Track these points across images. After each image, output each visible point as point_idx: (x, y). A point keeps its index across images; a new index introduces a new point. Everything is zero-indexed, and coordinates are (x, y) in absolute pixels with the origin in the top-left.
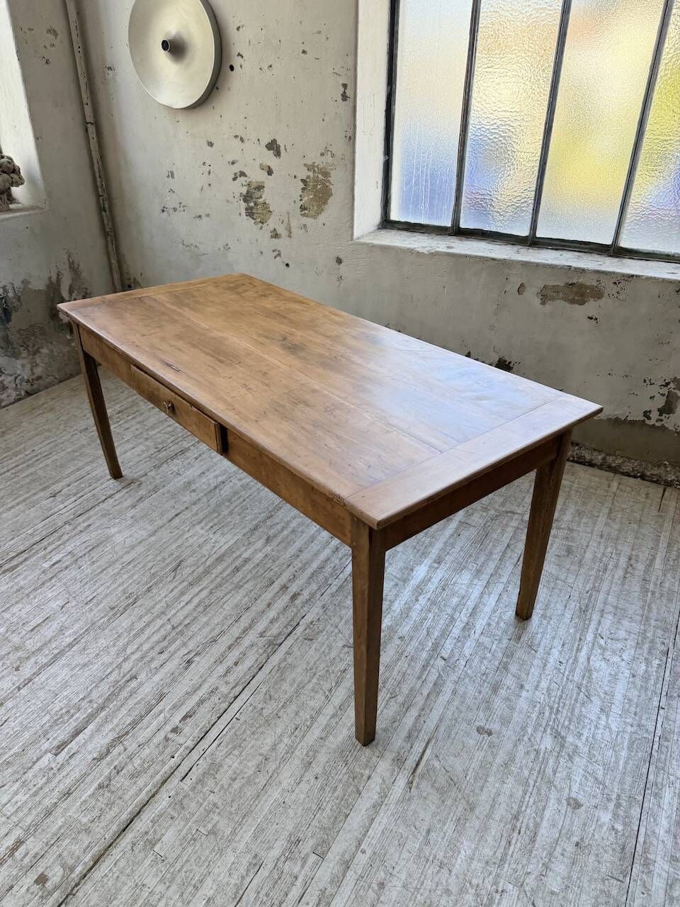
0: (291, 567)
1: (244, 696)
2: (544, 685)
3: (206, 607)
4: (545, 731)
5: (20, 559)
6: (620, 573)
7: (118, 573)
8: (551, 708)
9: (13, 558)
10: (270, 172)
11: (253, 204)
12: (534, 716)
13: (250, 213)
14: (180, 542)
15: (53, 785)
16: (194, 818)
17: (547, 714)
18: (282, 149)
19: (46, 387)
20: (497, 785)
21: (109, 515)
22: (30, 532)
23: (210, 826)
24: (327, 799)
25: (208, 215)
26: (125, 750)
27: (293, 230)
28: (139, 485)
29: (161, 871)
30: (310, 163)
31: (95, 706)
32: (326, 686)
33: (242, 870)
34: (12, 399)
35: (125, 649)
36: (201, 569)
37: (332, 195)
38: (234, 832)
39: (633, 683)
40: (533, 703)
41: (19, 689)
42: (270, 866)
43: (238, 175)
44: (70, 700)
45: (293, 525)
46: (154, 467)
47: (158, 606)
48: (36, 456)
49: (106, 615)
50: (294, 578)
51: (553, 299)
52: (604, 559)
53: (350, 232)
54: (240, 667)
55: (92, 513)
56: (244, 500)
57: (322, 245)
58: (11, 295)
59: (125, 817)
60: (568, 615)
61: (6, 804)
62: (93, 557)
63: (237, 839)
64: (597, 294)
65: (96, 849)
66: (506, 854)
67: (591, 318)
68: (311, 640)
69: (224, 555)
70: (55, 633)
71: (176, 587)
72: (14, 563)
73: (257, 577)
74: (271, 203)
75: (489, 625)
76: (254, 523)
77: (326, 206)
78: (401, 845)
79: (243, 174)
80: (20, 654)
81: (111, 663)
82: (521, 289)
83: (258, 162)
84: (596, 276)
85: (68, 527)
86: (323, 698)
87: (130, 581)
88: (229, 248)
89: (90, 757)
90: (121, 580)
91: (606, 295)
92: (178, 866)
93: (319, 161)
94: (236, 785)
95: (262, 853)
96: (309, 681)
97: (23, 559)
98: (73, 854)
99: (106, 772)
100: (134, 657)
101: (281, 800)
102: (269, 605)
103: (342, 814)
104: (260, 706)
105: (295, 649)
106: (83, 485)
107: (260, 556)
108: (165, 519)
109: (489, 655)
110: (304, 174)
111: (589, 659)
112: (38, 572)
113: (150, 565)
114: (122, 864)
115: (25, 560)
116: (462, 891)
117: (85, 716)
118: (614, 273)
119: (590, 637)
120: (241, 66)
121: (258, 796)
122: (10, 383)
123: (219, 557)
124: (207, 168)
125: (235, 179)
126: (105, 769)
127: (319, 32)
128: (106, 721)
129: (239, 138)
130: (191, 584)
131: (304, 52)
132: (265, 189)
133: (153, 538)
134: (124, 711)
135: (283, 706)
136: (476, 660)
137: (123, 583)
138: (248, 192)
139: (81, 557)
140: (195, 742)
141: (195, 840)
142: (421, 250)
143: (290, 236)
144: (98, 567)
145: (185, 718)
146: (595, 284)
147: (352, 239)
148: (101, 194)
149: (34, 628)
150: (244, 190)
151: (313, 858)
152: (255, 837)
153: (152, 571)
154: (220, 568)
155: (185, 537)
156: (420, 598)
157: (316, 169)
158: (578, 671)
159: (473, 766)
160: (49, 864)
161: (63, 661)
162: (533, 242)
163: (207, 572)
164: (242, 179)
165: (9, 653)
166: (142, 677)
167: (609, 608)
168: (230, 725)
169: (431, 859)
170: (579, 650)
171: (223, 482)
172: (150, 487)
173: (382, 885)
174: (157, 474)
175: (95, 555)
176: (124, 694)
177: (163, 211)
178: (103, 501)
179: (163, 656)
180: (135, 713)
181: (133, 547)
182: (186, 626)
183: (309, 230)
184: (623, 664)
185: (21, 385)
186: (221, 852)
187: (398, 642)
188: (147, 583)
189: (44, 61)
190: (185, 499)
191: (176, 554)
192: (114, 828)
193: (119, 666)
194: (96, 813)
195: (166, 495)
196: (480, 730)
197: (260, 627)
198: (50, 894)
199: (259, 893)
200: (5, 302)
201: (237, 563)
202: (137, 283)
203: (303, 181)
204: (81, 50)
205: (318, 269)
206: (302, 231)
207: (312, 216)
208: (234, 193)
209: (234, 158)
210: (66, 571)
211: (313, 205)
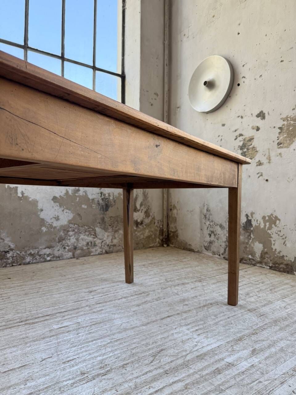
0: (285, 385)
5: (42, 319)
7: (104, 346)
9: (39, 317)
10: (258, 129)
11: (246, 149)
14: (165, 335)
18: (266, 115)
19: (117, 252)
21: (119, 307)
22: (62, 306)
27: (272, 158)
28: (147, 295)
30: (284, 116)
34: (97, 253)
36: (180, 361)
43: (238, 137)
46: (161, 288)
47: (126, 385)
49: (73, 378)
55: (108, 303)
56: (229, 318)
57: (292, 163)
58: (111, 198)
62: (92, 329)
69: (205, 354)
70: (20, 381)
71: (150, 371)
72: (37, 320)
73: (244, 386)
74: (257, 146)
76: (239, 335)
79: (241, 135)
83: (251, 126)
85: (87, 308)
87: (111, 354)
90: (103, 351)
93: (292, 114)
97: (45, 319)
106: (111, 290)
107: (245, 365)
108: (158, 317)
110: (280, 124)
112: (47, 329)
113: (134, 346)
115: (45, 320)
120: (244, 82)
122: (99, 243)
123: (201, 355)
124: (220, 138)
125: (235, 139)
127: (292, 48)
129: (240, 117)
130: (166, 373)
131: (282, 61)
132: (254, 140)
133: (144, 327)
137: (104, 354)
138: (243, 144)
139: (83, 327)
143: (269, 162)
144: (92, 337)
150: (241, 144)
153: (134, 351)
154: (200, 365)
155: (172, 332)
157: (289, 119)
163: (186, 365)
164: (241, 137)
171: (211, 304)
172: (155, 297)
174: (161, 292)
175: (94, 328)
178: (119, 299)
181: (125, 330)
183: (283, 155)
185: (104, 246)
188: (124, 359)
189: (150, 104)
190: (178, 308)
191: (159, 343)
195: (164, 304)
200: (108, 201)
201: (218, 365)
202: (175, 207)
203: (280, 128)
204: (167, 102)
205: (289, 178)
206: (278, 157)
207: (285, 147)
208: (234, 147)
209: (236, 128)
210: (67, 334)
211: (286, 140)
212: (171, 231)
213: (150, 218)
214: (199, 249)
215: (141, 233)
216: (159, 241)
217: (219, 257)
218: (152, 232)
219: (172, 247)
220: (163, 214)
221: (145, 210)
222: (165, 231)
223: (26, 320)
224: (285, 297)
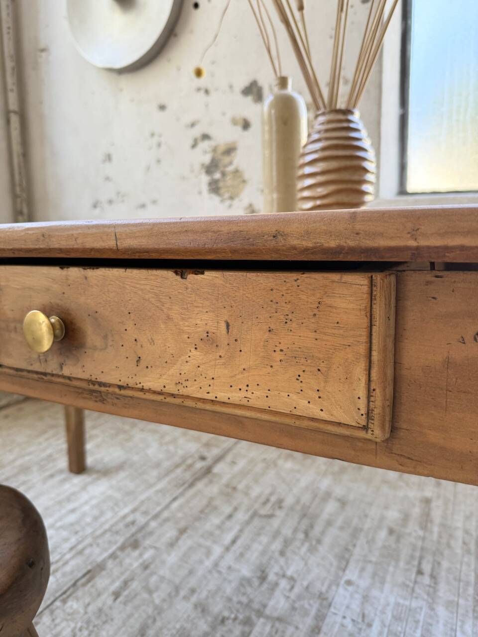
10: (246, 125)
11: (220, 173)
13: (215, 188)
18: (266, 91)
43: (199, 140)
74: (245, 169)
79: (206, 137)
83: (229, 116)
120: (209, 0)
124: (155, 140)
125: (194, 146)
129: (203, 90)
132: (238, 152)
138: (212, 159)
150: (207, 159)
164: (205, 145)
204: (11, 31)
208: (191, 166)
209: (194, 119)
224: (344, 559)
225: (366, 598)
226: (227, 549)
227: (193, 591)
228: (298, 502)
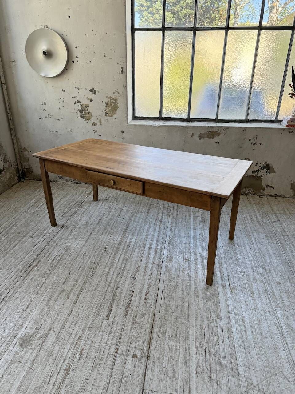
0: (147, 241)
1: (161, 283)
2: (250, 256)
3: (127, 260)
4: (259, 267)
6: (250, 221)
7: (83, 257)
8: (256, 261)
9: (32, 262)
10: (91, 100)
11: (84, 113)
12: (253, 264)
13: (82, 116)
14: (100, 242)
15: (114, 328)
16: (173, 322)
17: (256, 263)
18: (97, 92)
20: (256, 285)
21: (62, 239)
22: (32, 252)
23: (180, 322)
24: (211, 303)
25: (62, 119)
26: (133, 310)
27: (102, 122)
28: (67, 227)
29: (174, 340)
30: (109, 96)
31: (110, 300)
32: (186, 273)
33: (199, 330)
35: (107, 280)
36: (115, 249)
37: (118, 108)
38: (188, 321)
39: (273, 249)
40: (250, 261)
41: (75, 304)
42: (207, 326)
43: (77, 102)
44: (99, 302)
45: (138, 228)
46: (68, 219)
47: (108, 264)
48: (10, 225)
49: (90, 271)
50: (151, 244)
51: (204, 138)
52: (243, 218)
53: (126, 121)
54: (153, 275)
57: (115, 127)
59: (149, 329)
60: (243, 236)
61: (101, 340)
63: (191, 322)
64: (218, 134)
65: (146, 341)
66: (270, 301)
67: (217, 142)
68: (171, 261)
70: (74, 282)
71: (110, 256)
72: (35, 264)
73: (138, 247)
74: (92, 112)
75: (223, 243)
76: (123, 230)
77: (116, 112)
78: (241, 308)
80: (65, 293)
81: (105, 286)
82: (192, 135)
83: (86, 97)
84: (217, 128)
85: (48, 247)
86: (188, 276)
87: (91, 259)
88: (73, 131)
89: (122, 316)
91: (221, 134)
92: (178, 336)
93: (113, 96)
94: (179, 308)
95: (202, 324)
96: (180, 273)
97: (37, 261)
98: (140, 345)
99: (131, 318)
100: (113, 281)
101: (197, 308)
102: (149, 254)
103: (218, 306)
104: (169, 284)
105: (168, 265)
106: (42, 231)
108: (87, 236)
109: (229, 252)
110: (106, 100)
111: (257, 246)
112: (48, 264)
113: (94, 252)
114: (159, 342)
115: (39, 262)
116: (265, 314)
117: (109, 304)
118: (223, 126)
119: (253, 240)
120: (78, 61)
121: (188, 309)
123: (119, 243)
124: (62, 100)
125: (75, 104)
126: (130, 318)
127: (111, 50)
128: (118, 304)
129: (77, 88)
130: (115, 254)
131: (105, 56)
132: (89, 107)
133: (88, 243)
134: (122, 299)
135: (177, 282)
136: (226, 254)
137: (88, 260)
138: (81, 108)
139: (63, 255)
140: (156, 301)
141: (178, 327)
142: (155, 125)
143: (101, 124)
144: (74, 257)
145: (146, 294)
146: (217, 131)
147: (127, 124)
148: (9, 113)
149: (63, 283)
150: (80, 108)
151: (218, 320)
152: (197, 320)
153: (97, 253)
154: (122, 247)
155: (100, 240)
156: (197, 241)
157: (111, 98)
158: (257, 250)
159: (246, 282)
160: (133, 351)
161: (85, 290)
162: (189, 120)
163: (118, 249)
164: (79, 103)
165: (60, 294)
166: (120, 286)
167: (253, 231)
168: (163, 292)
169: (251, 308)
170: (253, 244)
172: (72, 227)
173: (243, 320)
174: (71, 222)
175: (68, 253)
176: (118, 294)
177: (40, 118)
178: (56, 235)
179: (124, 278)
180: (128, 298)
181: (82, 248)
182: (124, 267)
183: (109, 121)
184: (267, 245)
186: (189, 328)
187: (199, 255)
188: (98, 258)
190: (90, 228)
191: (102, 246)
192: (148, 333)
193: (109, 286)
194: (138, 331)
195: (81, 228)
196: (241, 272)
197: (151, 261)
198: (141, 359)
199: (209, 334)
201: (127, 244)
202: (25, 150)
203: (106, 103)
205: (113, 135)
206: (106, 122)
207: (110, 116)
208: (75, 109)
209: (75, 96)
210: (61, 261)
211: (110, 112)
212: (25, 168)
213: (8, 163)
214: (54, 179)
215: (4, 177)
216: (17, 178)
217: (71, 182)
218: (11, 173)
219: (28, 180)
220: (16, 156)
221: (3, 158)
222: (21, 169)
223: (29, 266)
224: (124, 204)
225: (128, 208)
226: (101, 205)
227: (97, 211)
228: (114, 196)
